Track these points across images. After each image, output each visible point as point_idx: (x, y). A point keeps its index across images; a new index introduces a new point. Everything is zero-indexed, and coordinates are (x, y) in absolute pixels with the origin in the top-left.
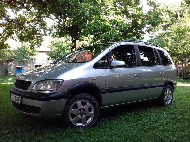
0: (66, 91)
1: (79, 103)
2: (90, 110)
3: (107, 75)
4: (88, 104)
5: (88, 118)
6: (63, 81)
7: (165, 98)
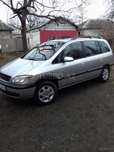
0: (34, 82)
1: (43, 88)
2: (51, 91)
3: (61, 68)
4: (49, 88)
5: (50, 96)
6: (32, 76)
7: (104, 77)
